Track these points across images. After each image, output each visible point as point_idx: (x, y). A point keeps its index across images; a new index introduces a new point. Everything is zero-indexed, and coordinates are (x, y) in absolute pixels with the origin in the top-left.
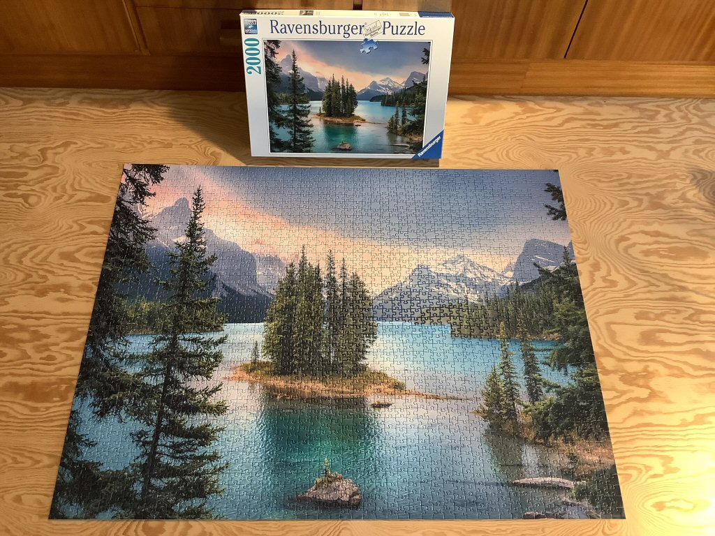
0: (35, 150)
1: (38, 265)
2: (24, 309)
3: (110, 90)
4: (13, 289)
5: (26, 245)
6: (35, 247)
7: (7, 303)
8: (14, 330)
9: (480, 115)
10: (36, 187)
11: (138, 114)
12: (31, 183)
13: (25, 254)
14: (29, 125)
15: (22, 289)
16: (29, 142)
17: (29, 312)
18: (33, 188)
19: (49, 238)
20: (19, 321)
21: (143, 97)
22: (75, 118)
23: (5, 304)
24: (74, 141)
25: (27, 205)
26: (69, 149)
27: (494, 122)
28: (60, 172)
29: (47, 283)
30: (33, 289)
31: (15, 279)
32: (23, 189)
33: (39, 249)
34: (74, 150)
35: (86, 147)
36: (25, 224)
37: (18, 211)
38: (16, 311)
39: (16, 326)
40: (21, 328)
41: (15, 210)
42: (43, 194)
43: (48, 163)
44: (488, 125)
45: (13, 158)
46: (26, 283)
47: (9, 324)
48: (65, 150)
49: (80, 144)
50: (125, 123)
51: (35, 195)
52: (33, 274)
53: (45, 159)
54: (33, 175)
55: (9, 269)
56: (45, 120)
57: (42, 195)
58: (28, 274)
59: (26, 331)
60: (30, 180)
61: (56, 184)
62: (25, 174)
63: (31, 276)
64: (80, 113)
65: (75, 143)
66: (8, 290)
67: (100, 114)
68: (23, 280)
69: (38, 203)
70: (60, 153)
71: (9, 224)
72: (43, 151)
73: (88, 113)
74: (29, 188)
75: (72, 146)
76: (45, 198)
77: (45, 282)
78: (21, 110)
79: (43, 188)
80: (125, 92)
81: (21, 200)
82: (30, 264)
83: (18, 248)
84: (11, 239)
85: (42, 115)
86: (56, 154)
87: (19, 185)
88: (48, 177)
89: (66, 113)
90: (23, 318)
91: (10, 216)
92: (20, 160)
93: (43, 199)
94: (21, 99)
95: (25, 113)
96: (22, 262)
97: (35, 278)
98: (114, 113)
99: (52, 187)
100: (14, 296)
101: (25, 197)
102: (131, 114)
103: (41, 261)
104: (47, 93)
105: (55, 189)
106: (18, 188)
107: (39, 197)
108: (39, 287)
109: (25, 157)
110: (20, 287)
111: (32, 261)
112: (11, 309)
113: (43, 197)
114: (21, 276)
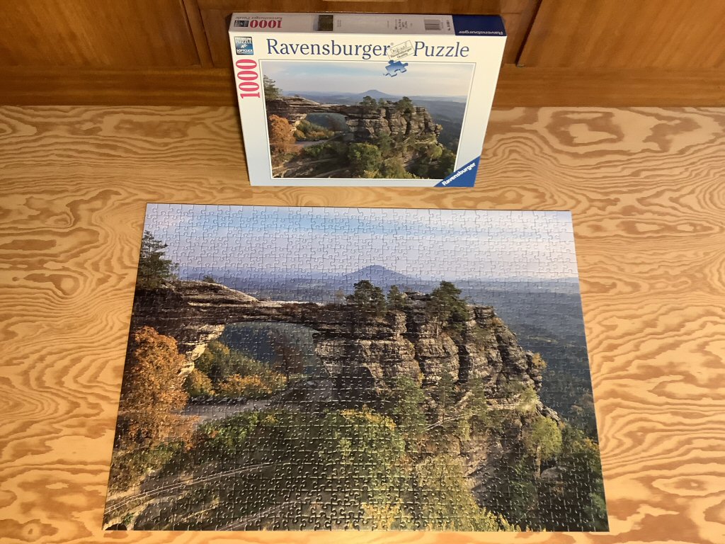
0: (61, 204)
1: (85, 387)
2: (75, 458)
3: (157, 108)
4: (56, 426)
5: (66, 356)
6: (78, 360)
7: (49, 449)
8: (63, 492)
9: (669, 137)
10: (70, 264)
11: (200, 145)
12: (61, 258)
13: (65, 370)
14: (49, 165)
15: (68, 426)
16: (52, 192)
17: (81, 463)
18: (66, 265)
19: (96, 344)
20: (68, 476)
21: (204, 119)
22: (112, 152)
23: (48, 451)
24: (115, 189)
25: (60, 293)
26: (110, 203)
27: (688, 148)
28: (101, 239)
29: (102, 415)
30: (82, 425)
31: (56, 411)
32: (51, 268)
33: (85, 362)
34: (117, 204)
35: (133, 198)
36: (61, 323)
37: (48, 302)
38: (61, 462)
39: (65, 486)
40: (74, 488)
41: (44, 300)
42: (81, 274)
43: (81, 224)
44: (682, 152)
45: (32, 218)
46: (72, 417)
47: (55, 482)
48: (104, 204)
49: (124, 194)
50: (183, 160)
51: (70, 276)
52: (79, 401)
53: (78, 219)
54: (64, 244)
55: (45, 394)
56: (69, 156)
57: (78, 276)
58: (73, 403)
59: (81, 492)
60: (61, 253)
61: (97, 258)
62: (52, 244)
63: (77, 405)
64: (119, 144)
65: (117, 193)
66: (47, 428)
67: (147, 146)
68: (68, 413)
69: (74, 289)
70: (97, 210)
71: (37, 323)
72: (73, 206)
73: (130, 144)
74: (60, 266)
75: (114, 198)
76: (85, 281)
77: (98, 414)
78: (35, 141)
79: (81, 265)
80: (177, 112)
81: (50, 285)
82: (74, 387)
83: (55, 362)
84: (44, 348)
85: (65, 150)
86: (92, 210)
87: (46, 262)
88: (85, 247)
89: (99, 146)
90: (75, 472)
91: (37, 311)
92: (43, 222)
93: (81, 282)
94: (33, 124)
95: (43, 146)
96: (63, 383)
97: (84, 409)
98: (166, 144)
99: (92, 264)
100: (57, 438)
101: (56, 280)
102: (189, 146)
103: (89, 381)
104: (70, 113)
105: (96, 267)
106: (45, 266)
107: (76, 280)
108: (91, 421)
109: (49, 216)
110: (65, 423)
111: (76, 382)
112: (56, 459)
113: (81, 279)
114: (63, 406)
